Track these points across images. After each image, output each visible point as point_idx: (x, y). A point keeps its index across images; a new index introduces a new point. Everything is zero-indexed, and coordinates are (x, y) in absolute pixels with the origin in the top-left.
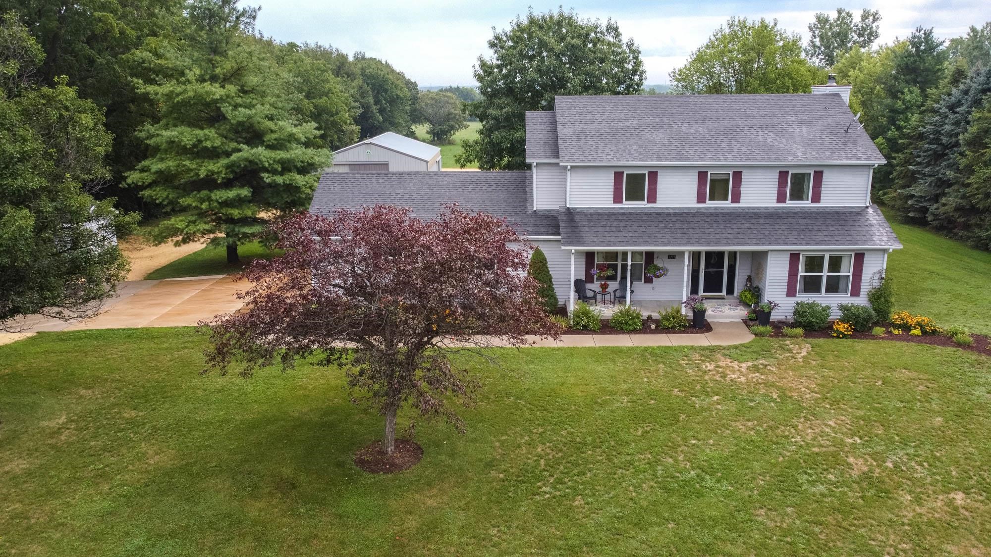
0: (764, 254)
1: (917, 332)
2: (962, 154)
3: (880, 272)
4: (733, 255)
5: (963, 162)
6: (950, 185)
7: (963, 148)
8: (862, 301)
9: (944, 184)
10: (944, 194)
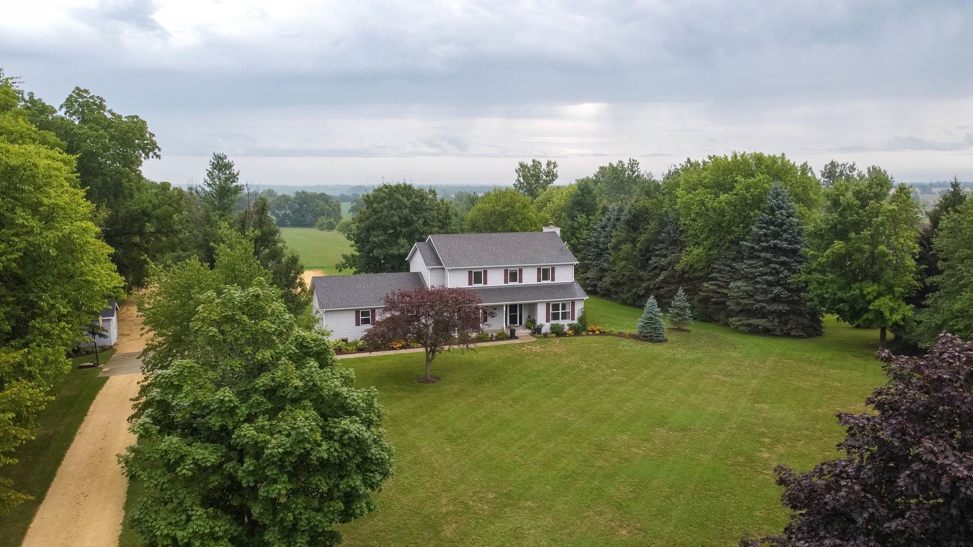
0: (536, 304)
1: (598, 332)
2: (610, 254)
3: (581, 309)
4: (521, 305)
5: (611, 259)
6: (607, 271)
7: (610, 251)
8: (576, 322)
9: (603, 270)
10: (604, 276)
